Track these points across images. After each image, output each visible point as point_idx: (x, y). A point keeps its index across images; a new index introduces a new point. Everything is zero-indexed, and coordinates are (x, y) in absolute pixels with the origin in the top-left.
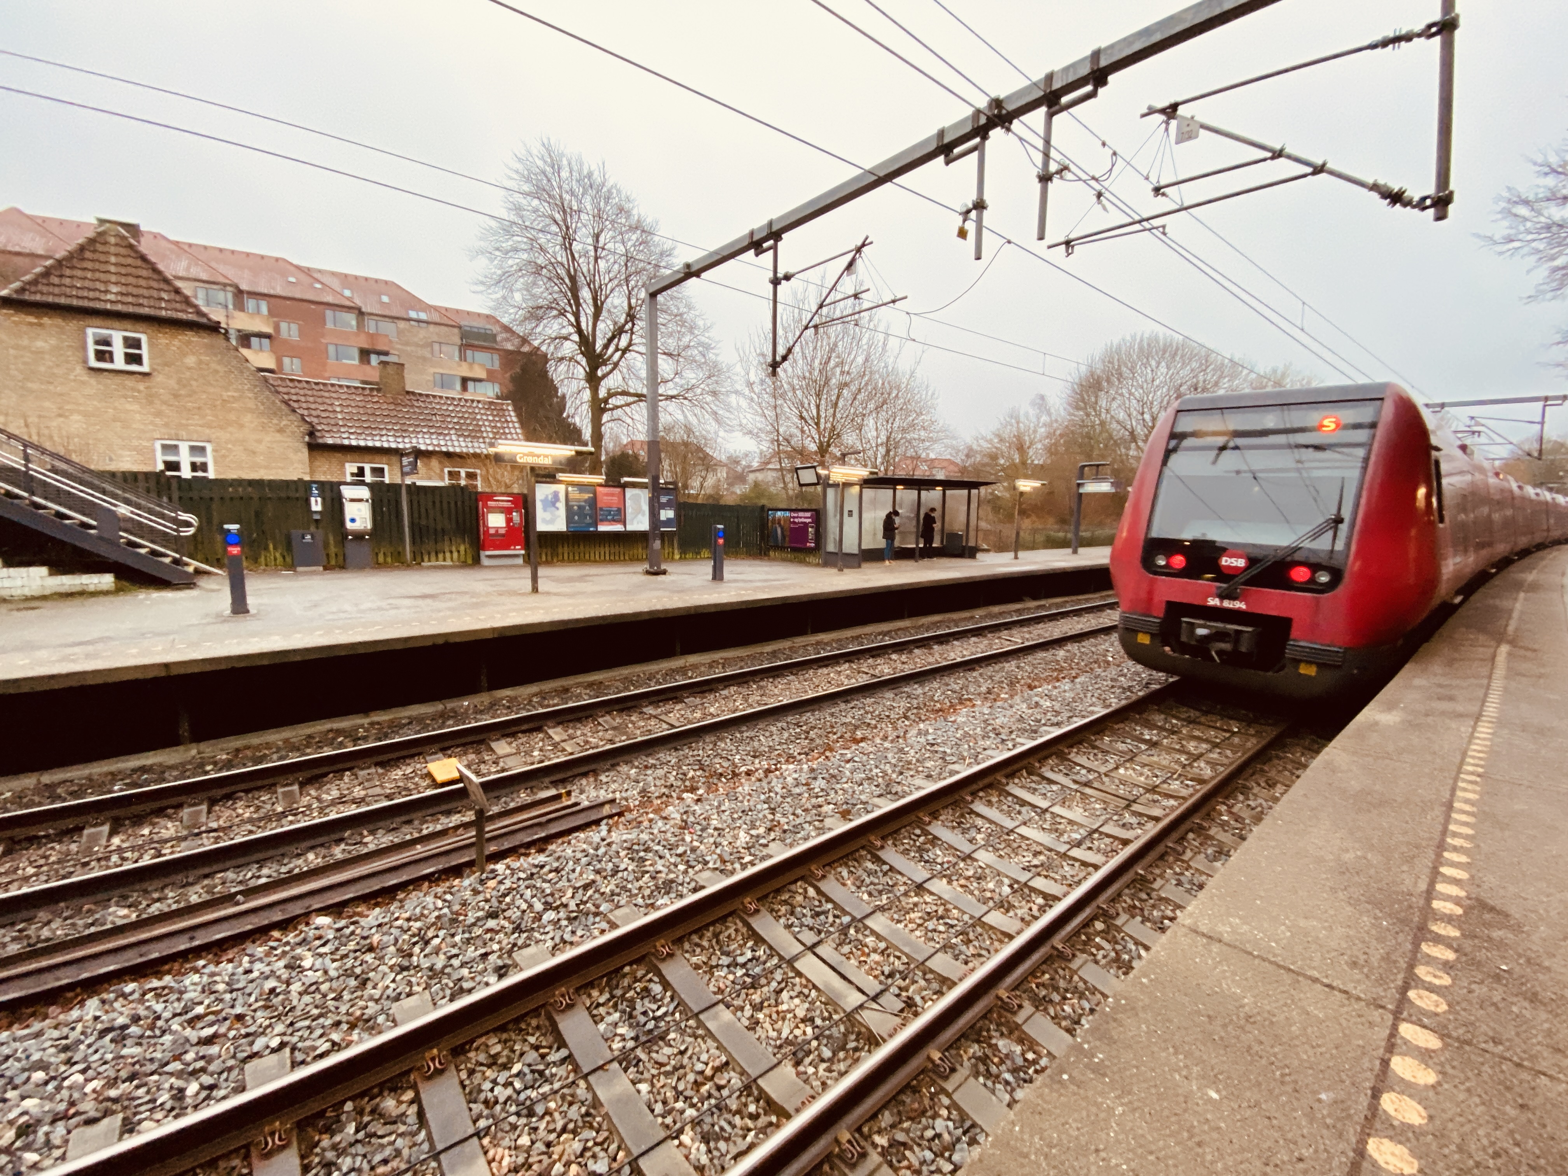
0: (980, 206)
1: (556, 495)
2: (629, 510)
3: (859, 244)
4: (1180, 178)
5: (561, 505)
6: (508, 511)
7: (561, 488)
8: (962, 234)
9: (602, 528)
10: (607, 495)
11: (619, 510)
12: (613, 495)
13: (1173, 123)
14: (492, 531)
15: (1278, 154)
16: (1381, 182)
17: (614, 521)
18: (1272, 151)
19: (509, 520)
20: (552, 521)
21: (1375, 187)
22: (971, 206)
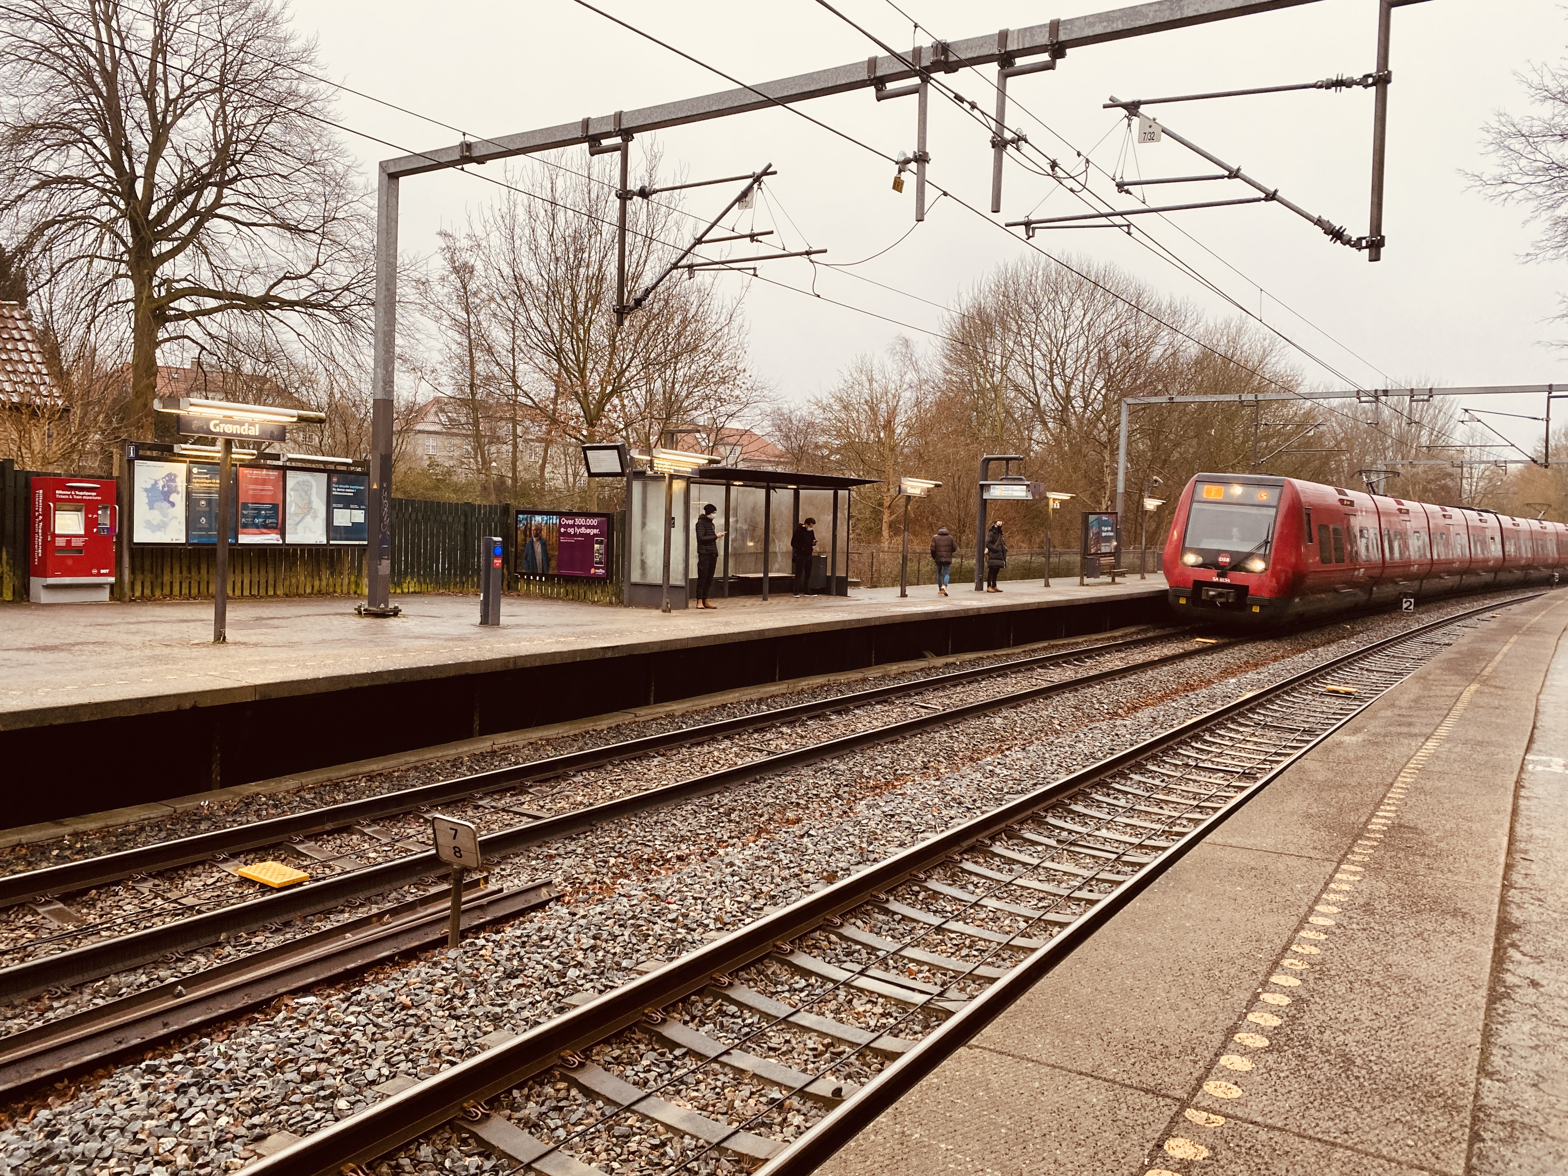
0: (922, 158)
1: (171, 481)
2: (291, 509)
3: (759, 171)
4: (1143, 179)
5: (179, 500)
6: (89, 508)
7: (180, 469)
8: (898, 185)
9: (243, 539)
10: (256, 481)
11: (275, 507)
12: (264, 482)
13: (1136, 120)
14: (60, 542)
15: (1234, 174)
16: (1325, 218)
17: (266, 527)
18: (1231, 172)
19: (90, 524)
20: (160, 526)
21: (1319, 222)
22: (911, 156)
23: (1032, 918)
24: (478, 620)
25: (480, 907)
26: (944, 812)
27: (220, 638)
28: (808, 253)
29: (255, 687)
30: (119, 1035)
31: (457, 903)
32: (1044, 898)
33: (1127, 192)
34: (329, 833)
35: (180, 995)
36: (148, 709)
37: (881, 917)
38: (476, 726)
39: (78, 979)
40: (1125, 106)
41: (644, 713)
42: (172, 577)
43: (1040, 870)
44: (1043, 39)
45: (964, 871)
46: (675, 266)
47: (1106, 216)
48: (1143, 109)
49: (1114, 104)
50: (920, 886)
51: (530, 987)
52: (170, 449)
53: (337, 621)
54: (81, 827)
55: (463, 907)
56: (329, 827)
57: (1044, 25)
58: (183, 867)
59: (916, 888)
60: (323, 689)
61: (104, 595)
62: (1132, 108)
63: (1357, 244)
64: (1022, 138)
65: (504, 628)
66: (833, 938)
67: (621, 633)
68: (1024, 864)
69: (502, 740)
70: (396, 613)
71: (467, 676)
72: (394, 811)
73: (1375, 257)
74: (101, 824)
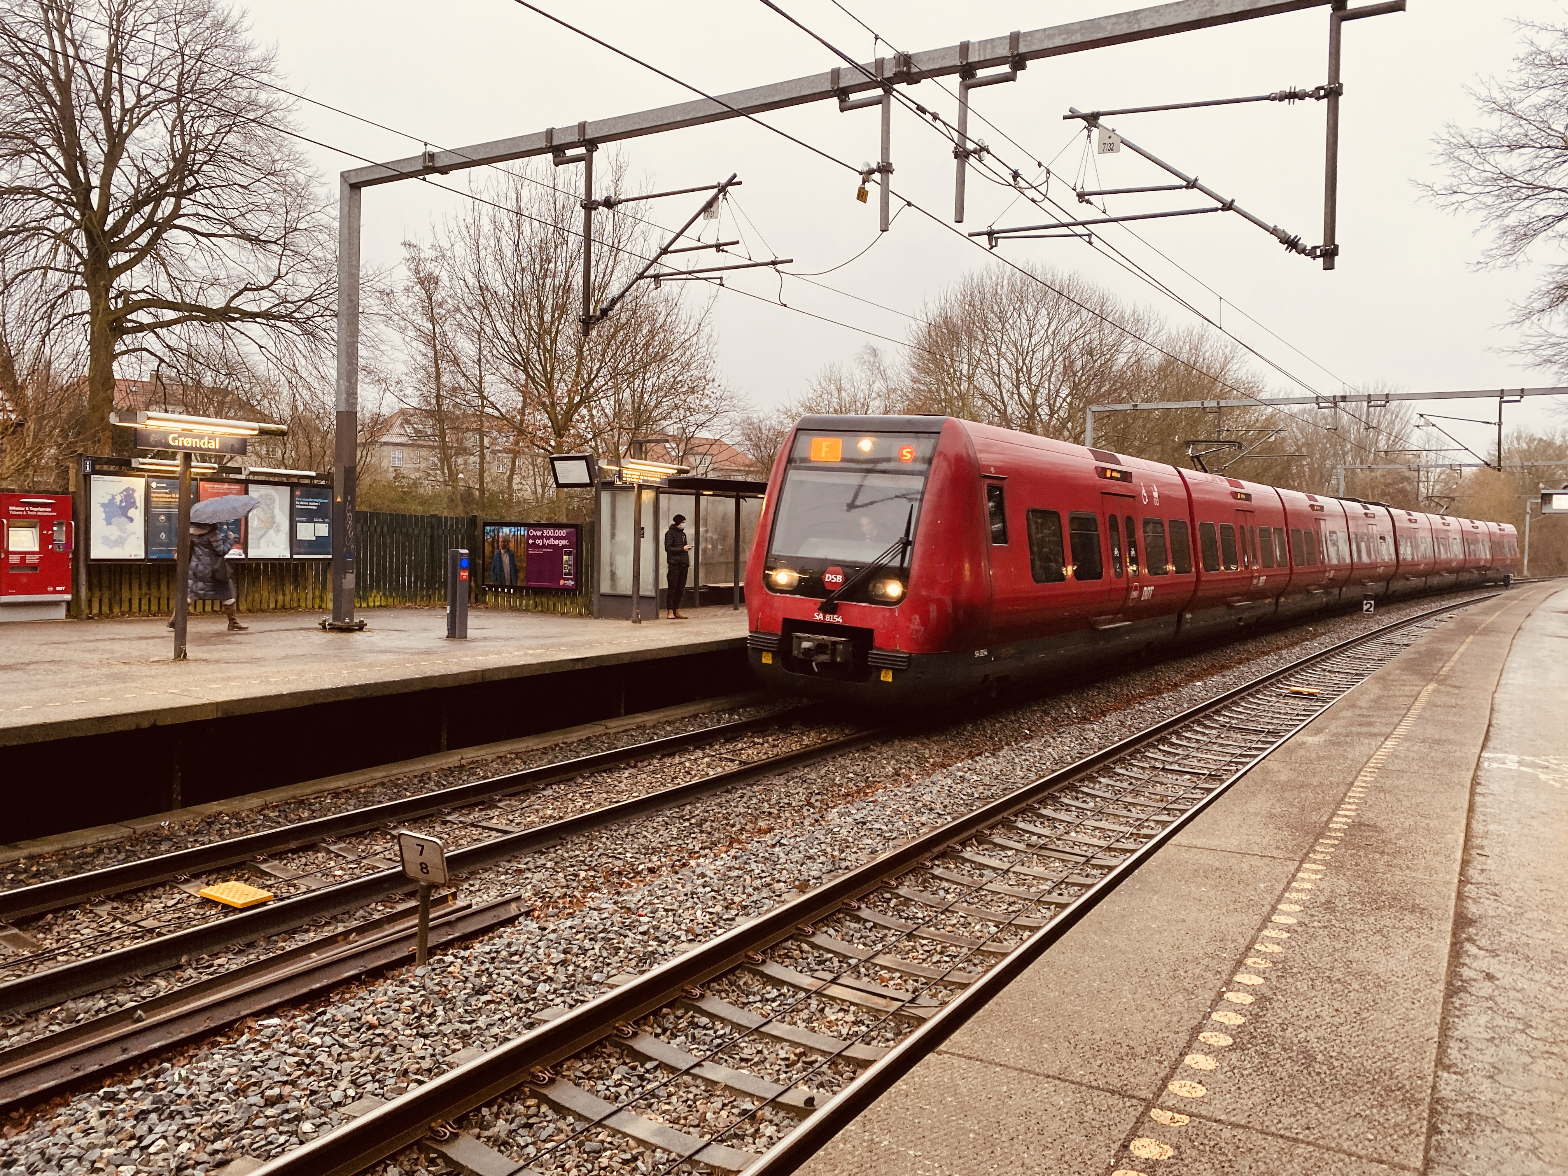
0: (885, 169)
1: (129, 495)
2: (253, 523)
3: (724, 181)
4: (1103, 189)
5: (138, 514)
6: (44, 524)
7: (138, 484)
8: (862, 195)
10: (217, 495)
13: (1095, 131)
14: (14, 559)
15: (1191, 184)
16: (1280, 227)
18: (1188, 182)
19: (45, 540)
20: (120, 542)
21: (1274, 231)
22: (875, 166)
23: (1002, 923)
24: (445, 633)
25: (449, 924)
26: (915, 819)
27: (180, 655)
28: (774, 263)
29: (218, 704)
30: (77, 1063)
31: (425, 920)
32: (1014, 903)
33: (1088, 202)
34: (294, 851)
35: (140, 1019)
36: (105, 729)
37: (853, 925)
38: (444, 741)
39: (35, 1006)
40: (1084, 117)
41: (614, 725)
42: (133, 593)
43: (1011, 874)
44: (1004, 51)
45: (935, 877)
46: (641, 276)
47: (1067, 225)
48: (1102, 120)
49: (1074, 115)
50: (892, 894)
51: (499, 1003)
52: (128, 463)
53: (300, 636)
54: (36, 850)
55: (431, 924)
56: (293, 845)
57: (1004, 37)
58: (143, 889)
59: (888, 895)
60: (286, 705)
61: (61, 613)
62: (1092, 119)
63: (1311, 253)
64: (986, 150)
65: (471, 641)
66: (805, 947)
67: (590, 644)
68: (994, 869)
69: (471, 754)
70: (361, 627)
71: (434, 690)
72: (361, 827)
73: (1329, 265)
74: (57, 847)
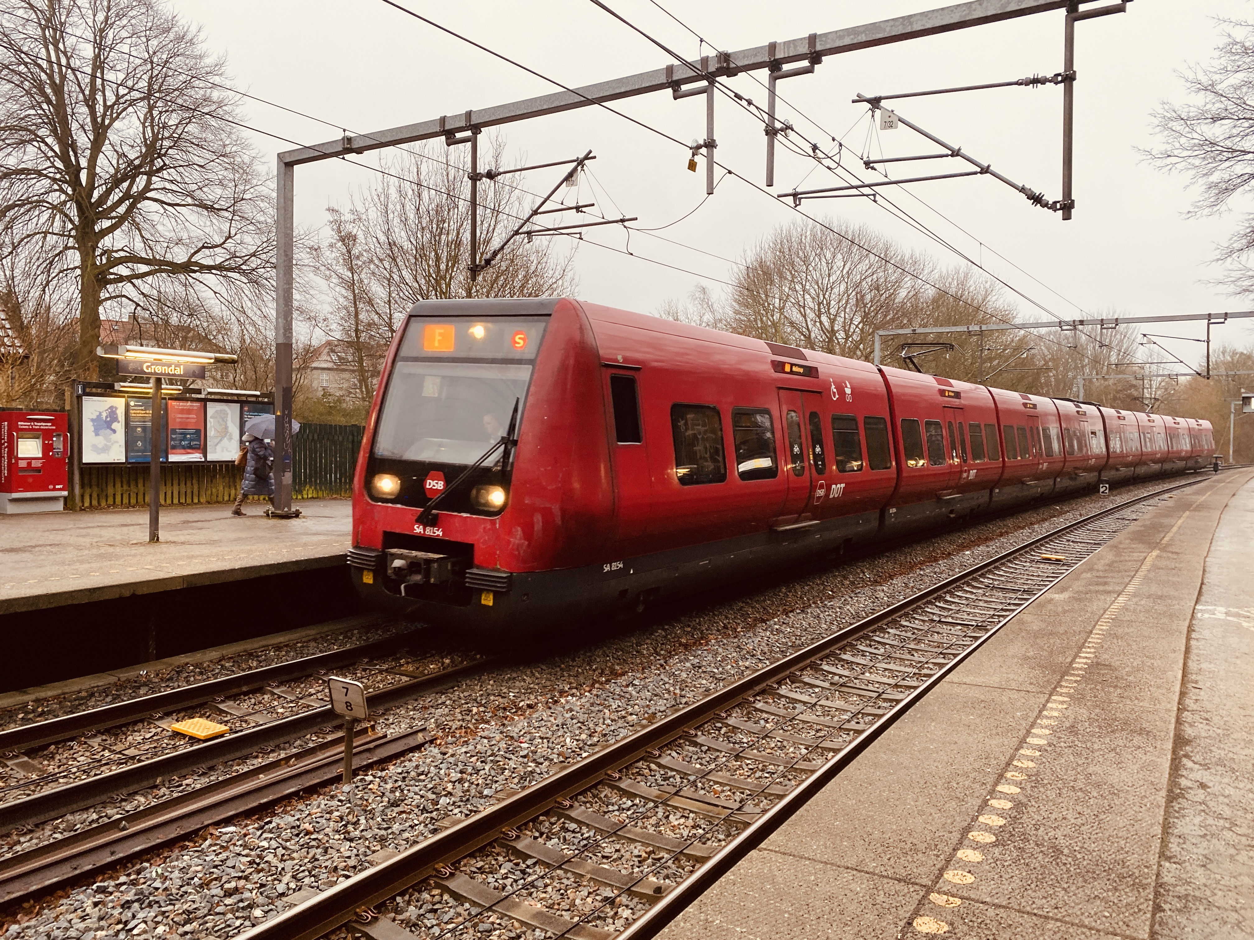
0: (710, 144)
1: (112, 411)
2: (211, 433)
3: (581, 156)
4: (885, 158)
5: (119, 427)
6: (46, 435)
7: (119, 403)
8: (692, 166)
9: (173, 458)
10: (182, 411)
11: (198, 432)
12: (189, 411)
13: (878, 112)
14: (22, 464)
15: (955, 153)
16: (1027, 186)
17: (190, 448)
18: (953, 151)
19: (47, 448)
20: (104, 449)
21: (1022, 190)
22: (702, 143)
23: (811, 746)
25: (368, 751)
26: (741, 663)
27: (154, 538)
28: (622, 221)
29: (184, 578)
30: (74, 863)
31: (349, 747)
32: (820, 730)
33: (873, 168)
34: (246, 694)
35: (124, 829)
36: (96, 598)
37: (691, 749)
39: (42, 818)
40: (869, 101)
42: (116, 490)
43: (817, 707)
44: (804, 49)
45: (757, 710)
46: (517, 233)
47: (857, 187)
48: (883, 103)
49: (860, 99)
50: (722, 723)
51: (409, 813)
52: (111, 387)
53: (249, 522)
54: (41, 694)
55: (354, 751)
56: (245, 689)
57: (804, 38)
58: (126, 725)
59: (719, 725)
60: (239, 578)
61: (59, 506)
62: (875, 102)
63: (1053, 207)
64: (789, 127)
66: (653, 766)
68: (805, 703)
70: (297, 515)
72: (298, 674)
73: (1067, 217)
74: (58, 692)
